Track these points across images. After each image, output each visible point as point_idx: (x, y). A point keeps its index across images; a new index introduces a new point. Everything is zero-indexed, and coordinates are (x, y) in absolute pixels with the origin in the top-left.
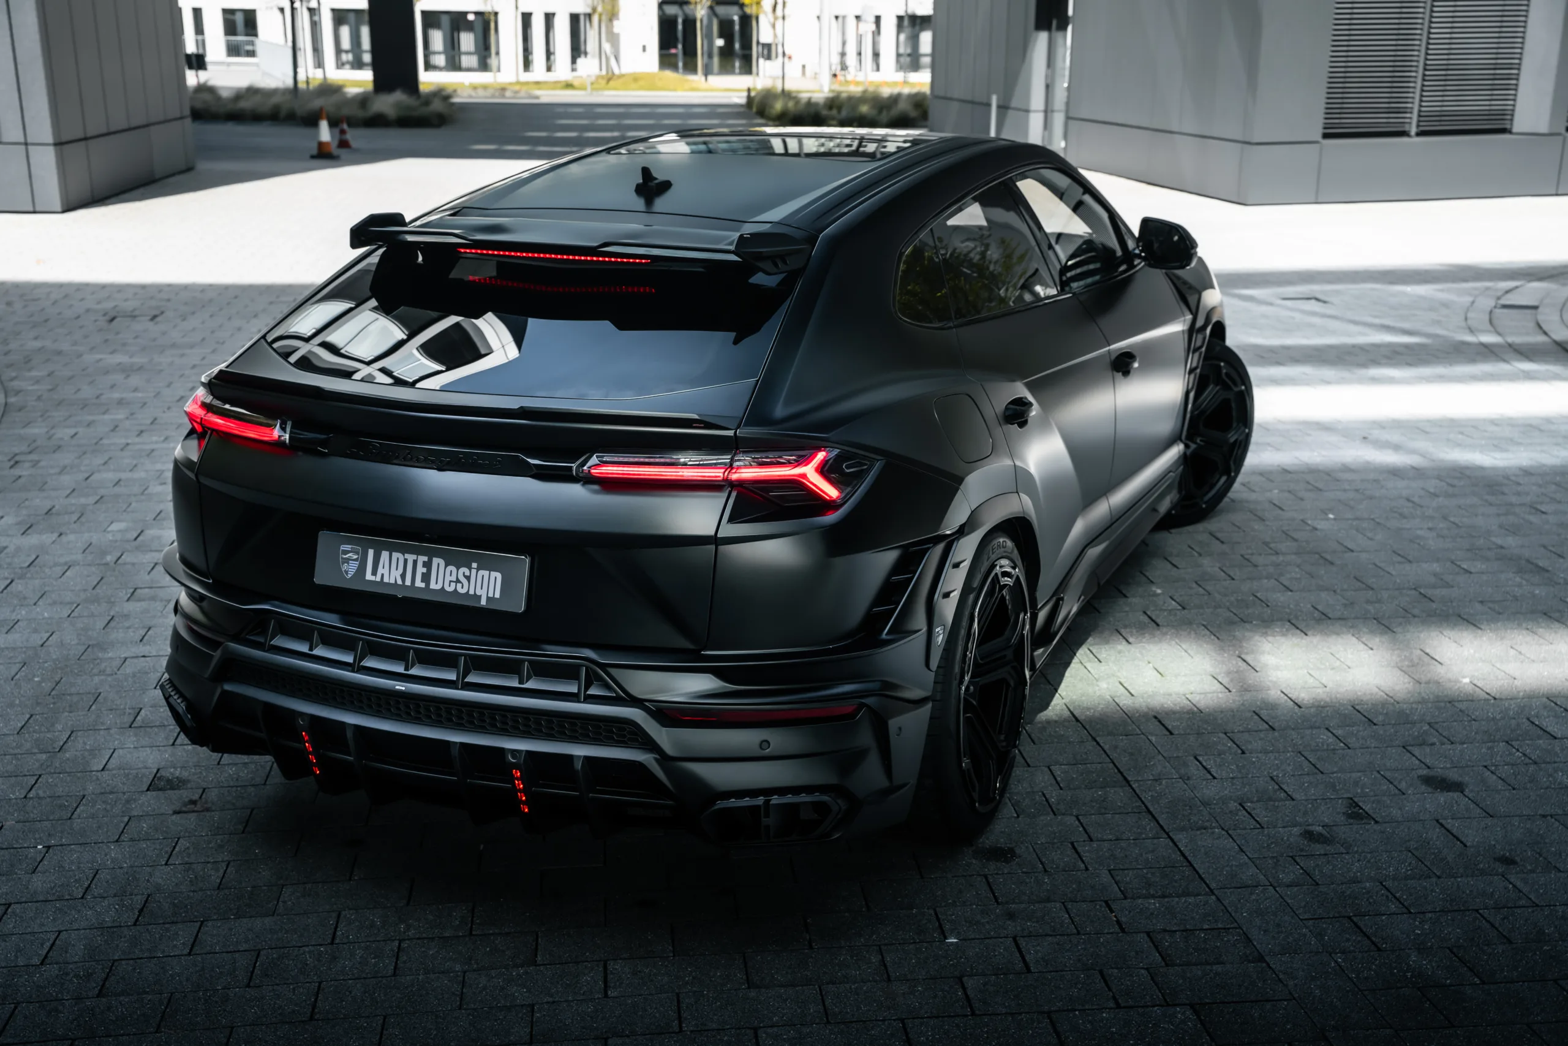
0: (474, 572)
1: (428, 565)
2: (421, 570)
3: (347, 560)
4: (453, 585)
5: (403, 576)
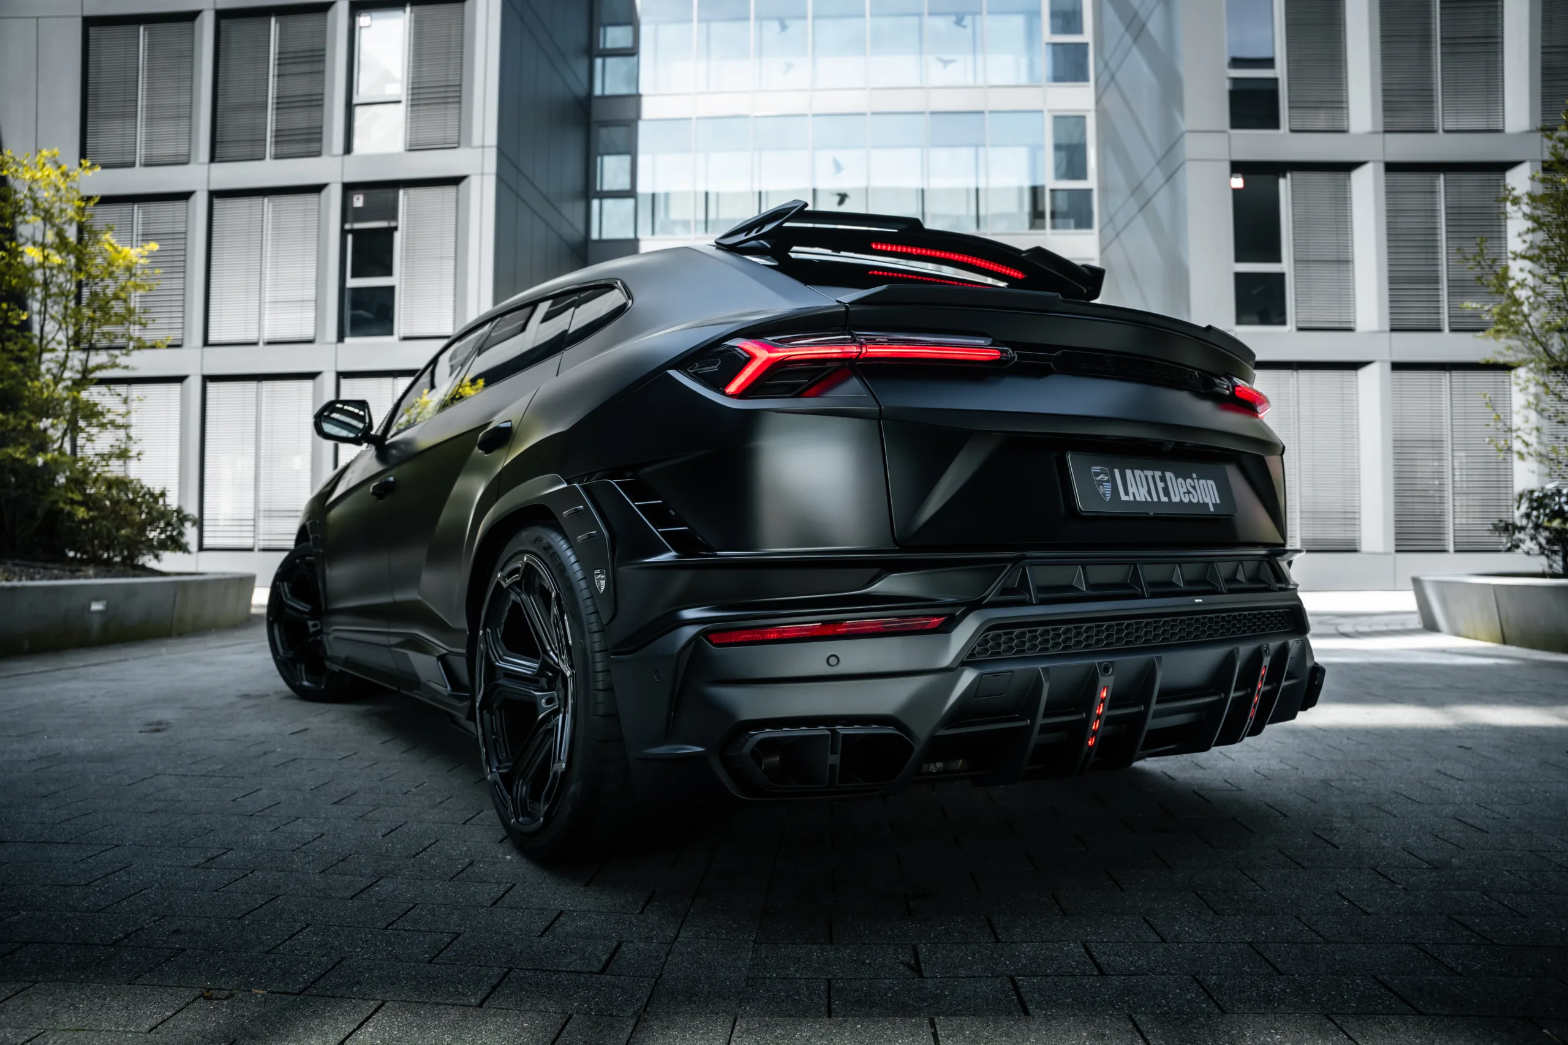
0: (1196, 481)
1: (1163, 479)
2: (1161, 485)
3: (1101, 482)
4: (1187, 495)
5: (1149, 493)
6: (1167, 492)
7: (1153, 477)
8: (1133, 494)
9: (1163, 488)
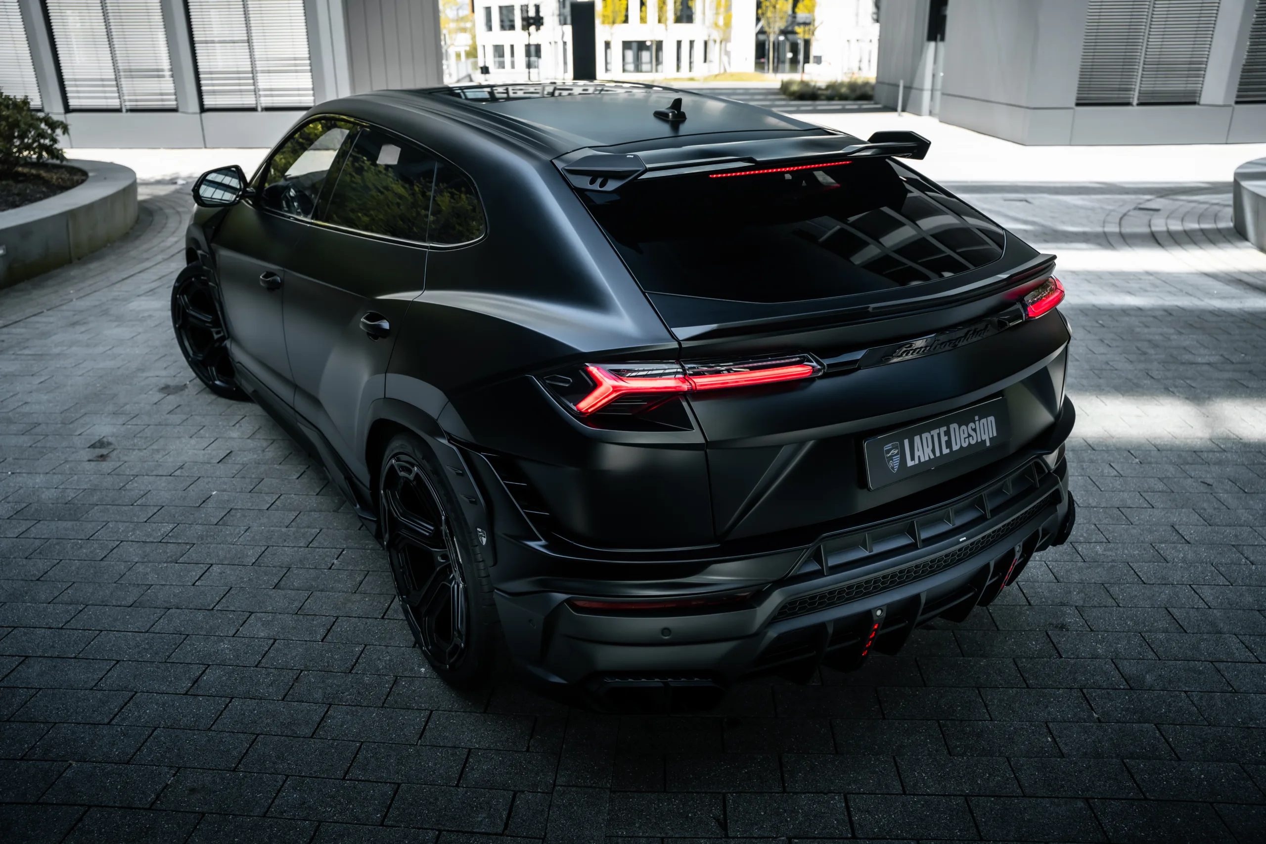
2: (944, 439)
4: (967, 440)
5: (933, 451)
6: (949, 444)
7: (939, 435)
8: (919, 457)
9: (946, 441)
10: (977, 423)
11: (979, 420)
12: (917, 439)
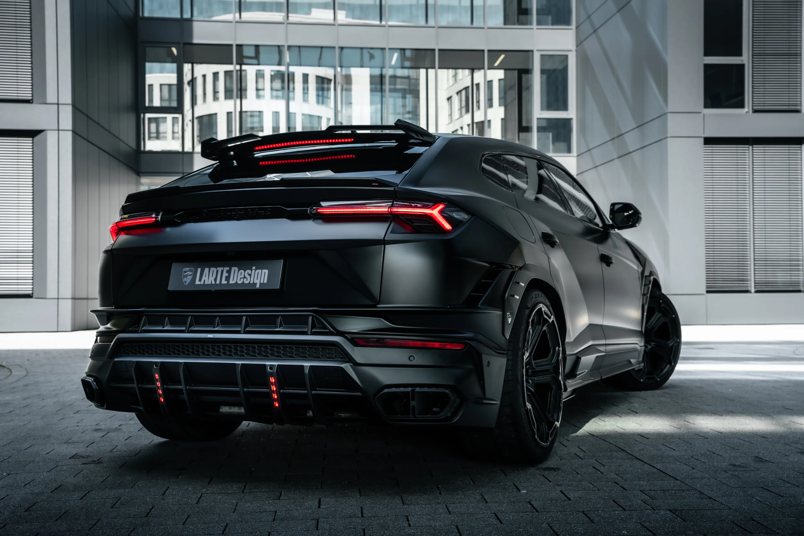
2: (225, 274)
4: (242, 280)
5: (215, 280)
6: (228, 278)
7: (222, 271)
8: (205, 280)
9: (226, 276)
10: (253, 271)
11: (256, 270)
12: (207, 270)
